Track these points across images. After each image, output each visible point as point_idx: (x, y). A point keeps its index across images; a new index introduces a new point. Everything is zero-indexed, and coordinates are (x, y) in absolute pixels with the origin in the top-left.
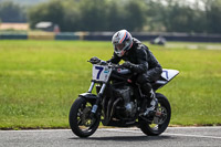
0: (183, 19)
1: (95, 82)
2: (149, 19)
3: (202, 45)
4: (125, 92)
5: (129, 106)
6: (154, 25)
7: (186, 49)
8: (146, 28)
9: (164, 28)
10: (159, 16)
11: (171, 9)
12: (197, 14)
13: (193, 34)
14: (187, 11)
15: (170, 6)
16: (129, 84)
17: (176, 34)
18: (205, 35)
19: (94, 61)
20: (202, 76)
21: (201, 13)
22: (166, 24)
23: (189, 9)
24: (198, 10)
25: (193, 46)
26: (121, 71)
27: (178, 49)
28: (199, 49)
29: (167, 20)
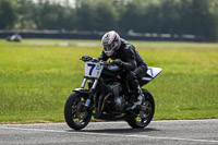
0: (54, 16)
1: (87, 78)
2: (20, 17)
3: (73, 42)
4: (115, 87)
5: (119, 101)
6: (25, 22)
7: (57, 46)
8: (17, 26)
9: (34, 26)
10: (30, 14)
11: (42, 7)
12: (68, 12)
13: (64, 31)
14: (57, 9)
15: (40, 4)
16: (118, 80)
17: (46, 32)
18: (75, 32)
19: (86, 59)
20: (73, 73)
21: (72, 10)
22: (36, 22)
23: (59, 6)
24: (68, 8)
25: (64, 43)
26: (112, 68)
27: (48, 47)
28: (70, 46)
29: (38, 18)
